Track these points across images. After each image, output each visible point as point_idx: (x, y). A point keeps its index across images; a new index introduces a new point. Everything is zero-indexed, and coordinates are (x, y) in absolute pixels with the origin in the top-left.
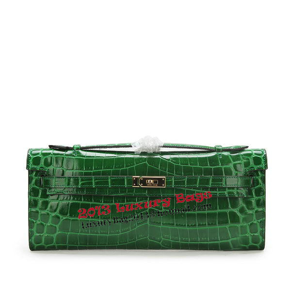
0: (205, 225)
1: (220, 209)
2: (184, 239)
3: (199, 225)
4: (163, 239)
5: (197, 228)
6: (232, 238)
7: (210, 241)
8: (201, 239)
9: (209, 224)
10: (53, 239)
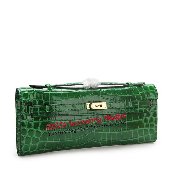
0: (126, 130)
1: (134, 120)
2: (114, 139)
3: (123, 130)
4: (102, 140)
5: (122, 132)
6: (139, 136)
7: (128, 139)
8: (123, 138)
9: (128, 129)
10: (36, 146)
